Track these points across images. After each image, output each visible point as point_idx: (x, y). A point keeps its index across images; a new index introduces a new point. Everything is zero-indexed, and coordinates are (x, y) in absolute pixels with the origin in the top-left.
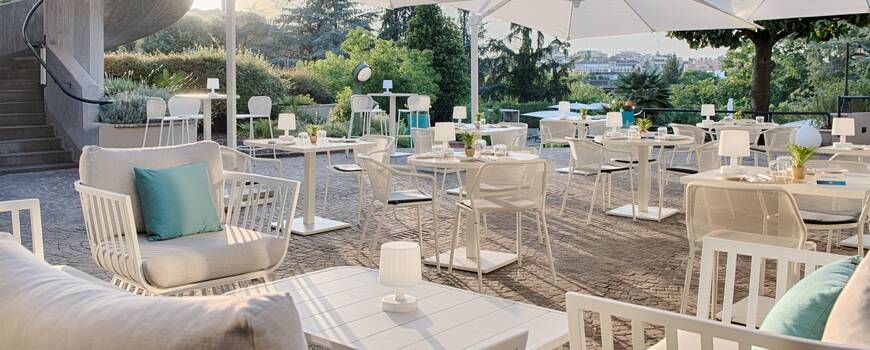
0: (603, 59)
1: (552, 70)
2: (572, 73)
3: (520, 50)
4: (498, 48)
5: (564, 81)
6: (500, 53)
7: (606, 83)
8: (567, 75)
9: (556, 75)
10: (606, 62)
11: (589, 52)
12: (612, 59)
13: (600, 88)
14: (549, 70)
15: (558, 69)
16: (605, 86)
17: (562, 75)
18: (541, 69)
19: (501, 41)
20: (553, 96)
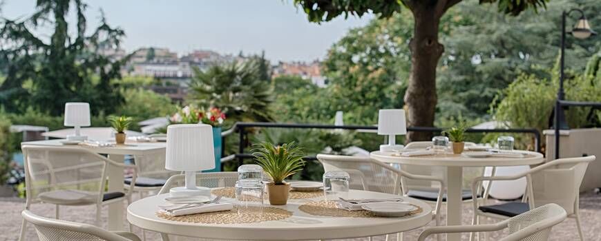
0: (170, 59)
1: (98, 69)
2: (126, 76)
3: (52, 39)
4: (16, 35)
5: (117, 85)
6: (21, 42)
7: (175, 91)
8: (120, 77)
9: (105, 78)
10: (175, 63)
11: (152, 50)
12: (184, 59)
13: (167, 96)
14: (93, 68)
15: (108, 68)
16: (174, 96)
17: (113, 77)
18: (83, 67)
19: (22, 24)
20: (101, 106)
